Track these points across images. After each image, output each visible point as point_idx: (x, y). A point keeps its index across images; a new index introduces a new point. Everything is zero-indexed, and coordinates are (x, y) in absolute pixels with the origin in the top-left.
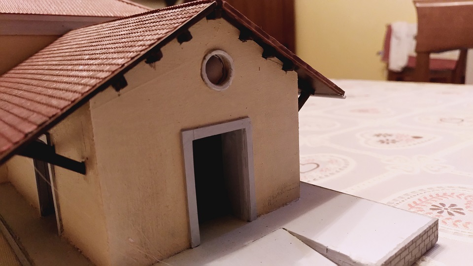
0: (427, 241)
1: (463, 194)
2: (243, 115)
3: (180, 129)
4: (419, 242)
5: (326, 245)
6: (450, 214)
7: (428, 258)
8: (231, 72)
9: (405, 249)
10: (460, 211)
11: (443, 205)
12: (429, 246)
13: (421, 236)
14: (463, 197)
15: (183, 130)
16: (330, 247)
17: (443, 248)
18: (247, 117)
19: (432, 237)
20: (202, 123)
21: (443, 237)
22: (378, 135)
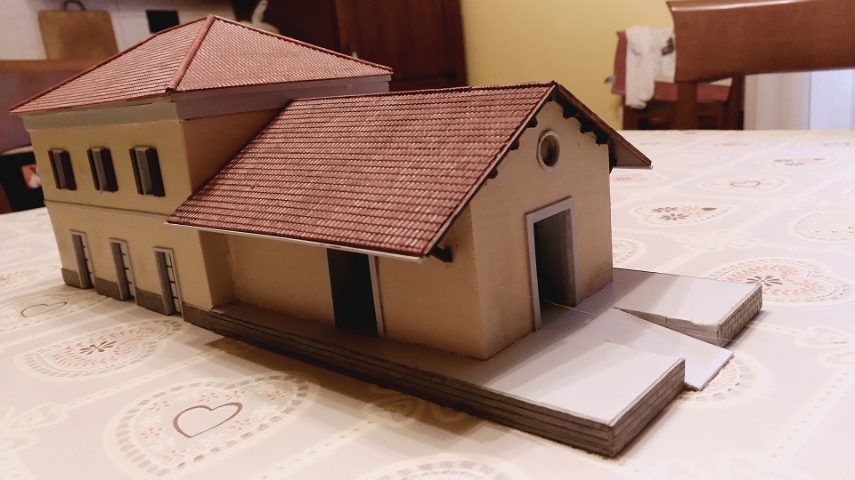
0: (754, 307)
1: (777, 266)
2: (567, 195)
3: (523, 213)
4: (748, 306)
5: (665, 316)
6: (767, 285)
7: (756, 322)
8: (558, 152)
9: (738, 311)
10: (777, 282)
11: (759, 278)
12: (756, 311)
13: (749, 300)
14: (777, 269)
15: (526, 214)
16: (670, 316)
17: (767, 313)
18: (569, 197)
19: (758, 303)
20: (538, 206)
21: (767, 304)
22: (659, 210)
